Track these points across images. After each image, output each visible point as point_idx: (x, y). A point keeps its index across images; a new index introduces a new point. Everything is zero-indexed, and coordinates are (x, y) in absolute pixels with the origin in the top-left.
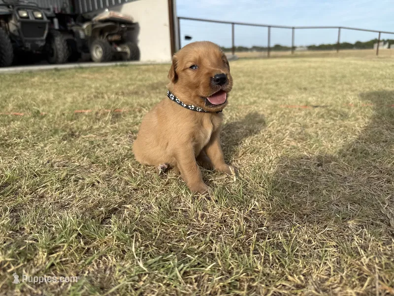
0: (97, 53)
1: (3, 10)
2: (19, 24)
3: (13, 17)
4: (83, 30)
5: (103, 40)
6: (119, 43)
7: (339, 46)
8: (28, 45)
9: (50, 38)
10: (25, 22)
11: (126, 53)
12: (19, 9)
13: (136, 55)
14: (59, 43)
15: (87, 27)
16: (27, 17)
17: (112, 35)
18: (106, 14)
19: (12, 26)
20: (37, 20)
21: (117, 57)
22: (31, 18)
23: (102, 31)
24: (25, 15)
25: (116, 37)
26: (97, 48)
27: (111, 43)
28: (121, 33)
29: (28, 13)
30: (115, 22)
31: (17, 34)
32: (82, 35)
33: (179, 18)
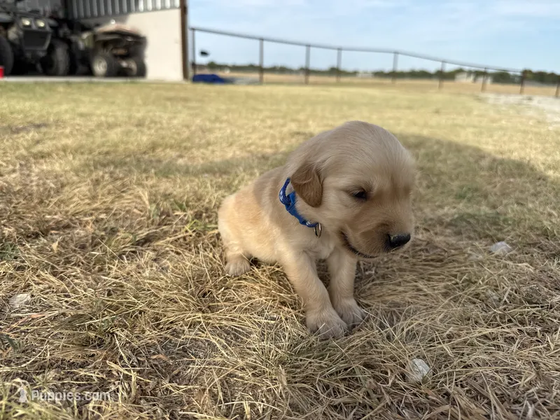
0: (100, 67)
1: (4, 17)
2: (21, 33)
3: (15, 24)
4: (83, 40)
5: (108, 53)
6: (124, 57)
7: (394, 75)
8: (28, 55)
9: (51, 49)
10: (28, 32)
11: (130, 69)
12: (21, 18)
13: (142, 72)
14: (61, 55)
15: (88, 37)
16: (29, 26)
17: (116, 48)
18: (112, 25)
19: (13, 33)
20: (40, 30)
21: (122, 73)
22: (34, 27)
23: (105, 44)
24: (27, 23)
25: (121, 51)
26: (100, 62)
27: (116, 56)
28: (127, 47)
29: (31, 22)
30: (122, 35)
31: (17, 42)
32: (82, 45)
33: (193, 29)
